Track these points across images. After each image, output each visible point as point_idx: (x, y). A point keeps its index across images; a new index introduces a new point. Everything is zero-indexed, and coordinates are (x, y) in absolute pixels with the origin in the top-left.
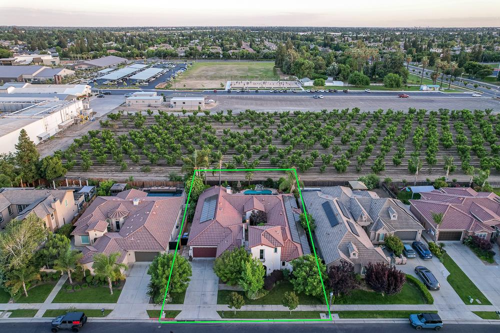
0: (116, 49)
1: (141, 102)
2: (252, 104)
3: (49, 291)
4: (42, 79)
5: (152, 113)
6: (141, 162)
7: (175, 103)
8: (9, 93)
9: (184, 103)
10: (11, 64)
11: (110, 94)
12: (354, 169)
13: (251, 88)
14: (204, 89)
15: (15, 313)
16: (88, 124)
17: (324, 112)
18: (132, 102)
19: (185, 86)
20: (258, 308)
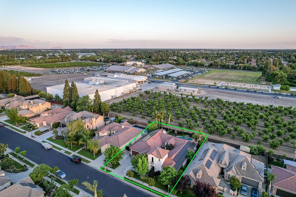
0: (175, 60)
1: (164, 87)
2: (226, 96)
3: (78, 149)
4: (131, 72)
5: (166, 93)
6: (143, 113)
7: (180, 90)
8: (114, 77)
9: (185, 90)
10: (124, 65)
11: (155, 82)
12: (256, 142)
13: (233, 87)
14: (204, 85)
15: (66, 152)
16: (135, 94)
17: (271, 106)
18: (161, 86)
19: (193, 82)
20: (141, 182)
